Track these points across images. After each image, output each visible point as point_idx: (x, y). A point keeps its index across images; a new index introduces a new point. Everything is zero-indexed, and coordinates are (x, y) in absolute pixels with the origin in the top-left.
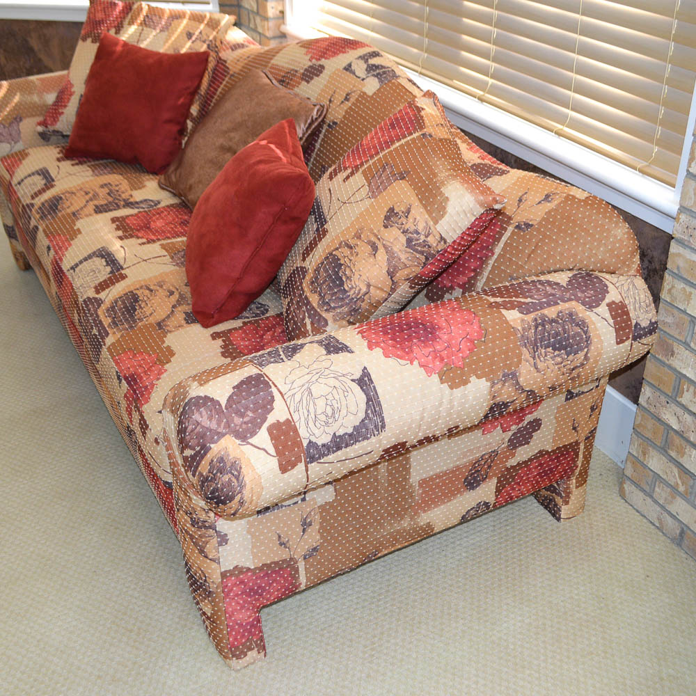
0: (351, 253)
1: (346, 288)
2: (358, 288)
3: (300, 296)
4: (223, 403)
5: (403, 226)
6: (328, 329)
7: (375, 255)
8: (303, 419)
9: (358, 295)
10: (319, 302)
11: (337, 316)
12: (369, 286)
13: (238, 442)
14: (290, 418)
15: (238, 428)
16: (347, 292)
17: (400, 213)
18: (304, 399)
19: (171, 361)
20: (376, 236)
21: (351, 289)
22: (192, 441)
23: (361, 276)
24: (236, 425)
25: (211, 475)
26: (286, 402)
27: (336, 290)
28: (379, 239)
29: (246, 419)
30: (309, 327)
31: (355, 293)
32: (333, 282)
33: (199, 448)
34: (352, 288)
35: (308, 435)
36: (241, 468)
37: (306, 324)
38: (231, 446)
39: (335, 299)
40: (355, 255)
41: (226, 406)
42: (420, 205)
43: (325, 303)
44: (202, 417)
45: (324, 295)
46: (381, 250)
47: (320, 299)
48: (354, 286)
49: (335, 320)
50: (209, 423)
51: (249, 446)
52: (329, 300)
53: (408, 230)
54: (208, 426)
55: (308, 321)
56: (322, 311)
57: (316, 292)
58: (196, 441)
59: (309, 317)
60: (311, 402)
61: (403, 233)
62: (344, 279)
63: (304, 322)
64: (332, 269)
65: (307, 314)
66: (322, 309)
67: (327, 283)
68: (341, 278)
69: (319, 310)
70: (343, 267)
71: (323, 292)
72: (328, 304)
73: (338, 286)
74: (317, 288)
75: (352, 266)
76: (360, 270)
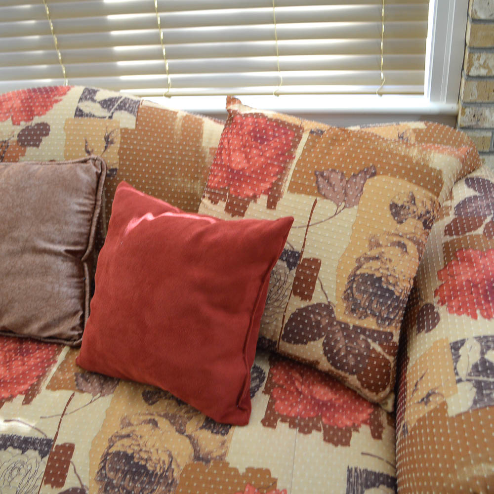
0: (382, 262)
1: (398, 294)
3: (345, 329)
5: (416, 213)
6: (394, 339)
7: (406, 251)
10: (377, 323)
16: (399, 297)
17: (406, 204)
20: (397, 235)
21: (401, 293)
23: (404, 276)
27: (389, 302)
28: (402, 236)
30: (379, 349)
32: (381, 296)
34: (402, 291)
37: (373, 349)
39: (392, 310)
40: (388, 262)
42: (420, 188)
43: (384, 320)
45: (380, 313)
46: (409, 244)
47: (377, 320)
48: (403, 288)
52: (387, 314)
53: (421, 215)
55: (375, 346)
56: (385, 328)
57: (366, 316)
59: (374, 340)
61: (419, 218)
62: (391, 288)
63: (371, 348)
64: (371, 287)
65: (369, 340)
66: (384, 326)
67: (375, 302)
68: (388, 290)
69: (381, 329)
70: (383, 279)
71: (376, 311)
72: (388, 318)
73: (388, 298)
74: (366, 312)
75: (393, 273)
76: (402, 272)
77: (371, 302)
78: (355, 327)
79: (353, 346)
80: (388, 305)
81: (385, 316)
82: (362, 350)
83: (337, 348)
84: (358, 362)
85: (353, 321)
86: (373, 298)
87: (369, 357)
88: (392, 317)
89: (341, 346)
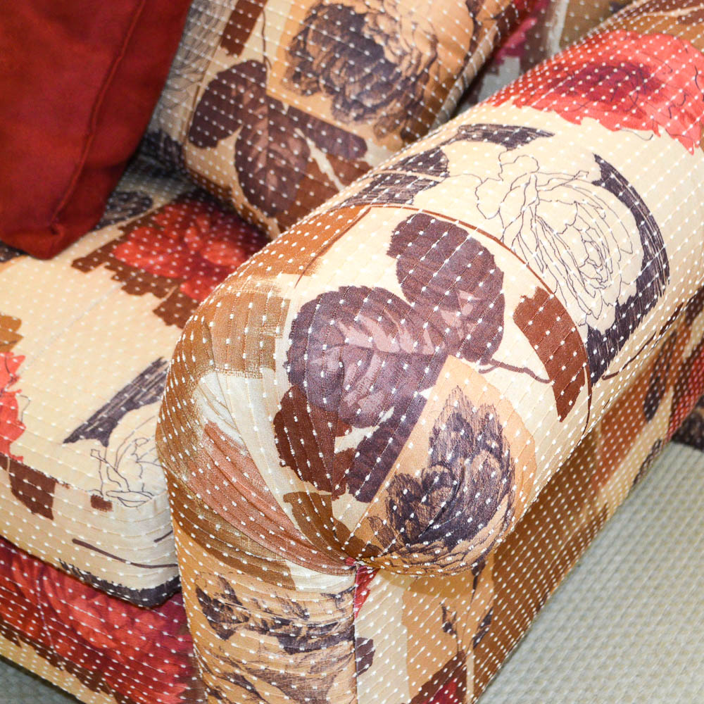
1: (391, 59)
2: (415, 54)
3: (273, 114)
4: (396, 289)
6: (369, 158)
8: (562, 283)
9: (417, 66)
10: (333, 108)
11: (383, 125)
12: (434, 43)
13: (476, 365)
14: (542, 287)
15: (460, 333)
16: (395, 66)
18: (541, 237)
19: (20, 337)
21: (401, 58)
22: (362, 402)
23: (416, 24)
24: (454, 330)
25: (439, 469)
26: (515, 254)
27: (368, 70)
29: (467, 310)
30: (325, 166)
31: (411, 64)
32: (356, 54)
33: (391, 411)
34: (404, 54)
35: (584, 315)
36: (500, 428)
37: (315, 162)
38: (467, 381)
39: (372, 88)
41: (406, 294)
43: (349, 105)
44: (369, 334)
45: (343, 89)
47: (335, 101)
48: (408, 50)
49: (380, 136)
50: (393, 341)
51: (498, 370)
52: (358, 95)
54: (396, 350)
55: (319, 156)
56: (347, 123)
57: (316, 90)
58: (378, 398)
59: (319, 145)
60: (557, 242)
62: (379, 41)
63: (310, 160)
64: (339, 33)
65: (310, 143)
66: (346, 119)
67: (339, 64)
68: (371, 43)
69: (338, 124)
70: (367, 19)
71: (337, 83)
72: (358, 103)
73: (369, 60)
74: (317, 82)
75: (390, 11)
76: (411, 13)
77: (331, 62)
78: (293, 110)
79: (279, 150)
80: (364, 74)
81: (353, 97)
82: (293, 161)
83: (254, 153)
84: (282, 187)
85: (290, 98)
86: (337, 56)
87: (303, 178)
88: (369, 103)
89: (260, 149)
